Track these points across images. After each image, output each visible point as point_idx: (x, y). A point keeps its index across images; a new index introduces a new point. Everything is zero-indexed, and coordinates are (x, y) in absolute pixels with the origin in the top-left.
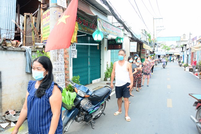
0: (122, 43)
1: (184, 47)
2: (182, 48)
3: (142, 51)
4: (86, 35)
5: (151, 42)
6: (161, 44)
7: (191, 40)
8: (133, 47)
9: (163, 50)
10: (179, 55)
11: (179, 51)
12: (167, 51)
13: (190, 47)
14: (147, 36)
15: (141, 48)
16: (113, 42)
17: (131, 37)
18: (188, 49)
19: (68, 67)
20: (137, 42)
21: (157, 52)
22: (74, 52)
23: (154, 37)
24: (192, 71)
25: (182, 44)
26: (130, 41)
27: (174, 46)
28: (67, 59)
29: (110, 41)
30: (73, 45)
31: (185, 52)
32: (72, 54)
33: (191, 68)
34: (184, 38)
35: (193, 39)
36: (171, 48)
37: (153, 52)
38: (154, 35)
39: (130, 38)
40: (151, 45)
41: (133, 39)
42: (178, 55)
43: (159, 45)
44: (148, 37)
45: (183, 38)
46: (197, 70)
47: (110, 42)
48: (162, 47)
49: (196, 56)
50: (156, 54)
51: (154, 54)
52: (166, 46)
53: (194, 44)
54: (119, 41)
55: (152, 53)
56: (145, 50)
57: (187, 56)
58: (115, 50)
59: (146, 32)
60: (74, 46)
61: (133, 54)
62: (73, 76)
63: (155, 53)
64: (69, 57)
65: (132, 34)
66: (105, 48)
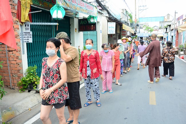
0: (95, 23)
1: (168, 28)
2: (165, 29)
3: (122, 33)
4: (41, 11)
5: (133, 23)
6: (143, 26)
7: (176, 20)
8: (112, 28)
9: (146, 32)
10: (163, 37)
11: (163, 32)
12: (149, 33)
13: (175, 27)
14: (128, 16)
15: (121, 29)
16: (85, 22)
17: (108, 16)
18: (172, 30)
19: (20, 54)
20: (116, 22)
21: (139, 34)
22: (28, 34)
23: (136, 18)
24: (177, 54)
25: (166, 25)
26: (108, 21)
27: (157, 27)
28: (19, 44)
29: (82, 21)
30: (26, 26)
31: (169, 33)
32: (25, 37)
33: (176, 50)
34: (168, 18)
35: (178, 19)
36: (154, 29)
37: (135, 33)
38: (136, 15)
39: (108, 18)
40: (132, 27)
41: (111, 19)
42: (161, 37)
43: (142, 26)
44: (129, 18)
45: (166, 18)
46: (182, 53)
47: (82, 23)
48: (144, 29)
49: (182, 37)
50: (138, 36)
51: (136, 36)
52: (149, 27)
53: (179, 23)
54: (92, 21)
55: (134, 35)
56: (125, 32)
57: (171, 37)
58: (89, 32)
59: (127, 12)
60: (28, 27)
61: (112, 36)
62: (29, 66)
63: (137, 34)
64: (21, 41)
65: (109, 13)
66: (76, 29)
